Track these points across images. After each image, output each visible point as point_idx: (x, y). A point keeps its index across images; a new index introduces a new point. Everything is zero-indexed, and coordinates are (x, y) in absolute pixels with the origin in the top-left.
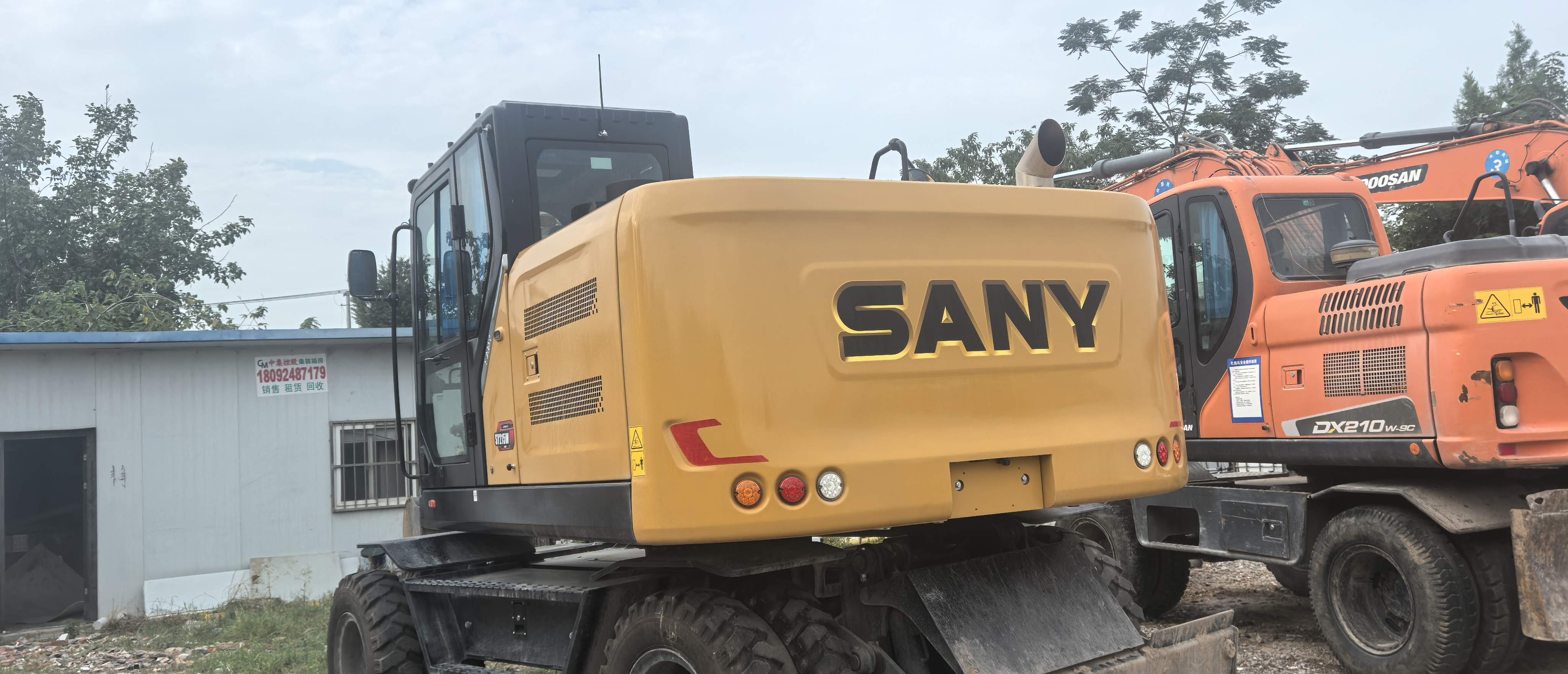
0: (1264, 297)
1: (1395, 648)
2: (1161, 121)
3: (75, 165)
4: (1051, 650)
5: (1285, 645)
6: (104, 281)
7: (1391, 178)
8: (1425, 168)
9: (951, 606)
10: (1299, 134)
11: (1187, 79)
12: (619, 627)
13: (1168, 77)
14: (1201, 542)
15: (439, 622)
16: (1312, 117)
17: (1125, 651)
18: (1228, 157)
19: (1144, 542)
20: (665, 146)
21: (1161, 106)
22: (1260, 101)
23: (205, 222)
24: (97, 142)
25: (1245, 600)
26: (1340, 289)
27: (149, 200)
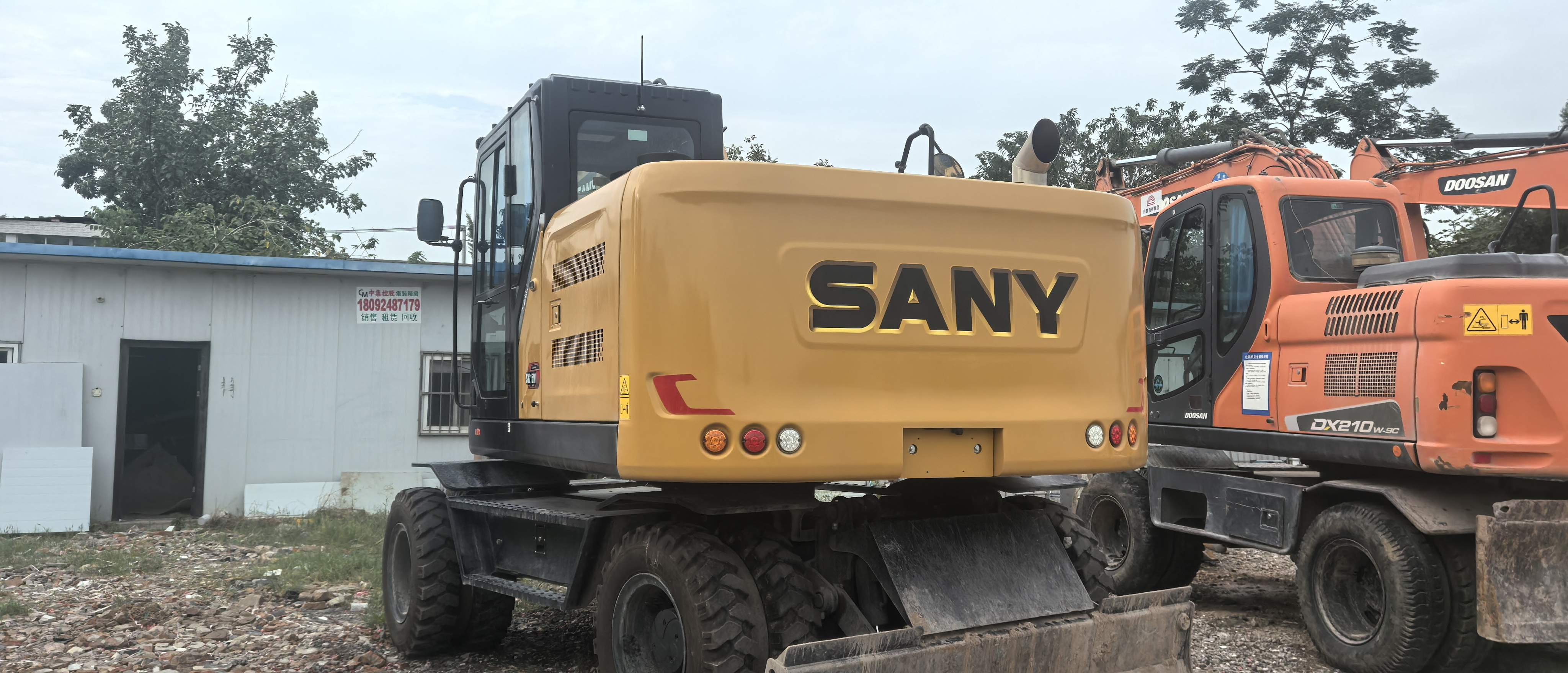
0: (1280, 295)
1: (1366, 638)
2: (1277, 104)
3: (216, 93)
4: (999, 605)
5: (1277, 630)
6: (230, 205)
7: (1479, 180)
8: (1513, 173)
9: (907, 558)
10: (1423, 126)
11: (1309, 63)
12: (614, 551)
13: (1288, 59)
14: (1207, 525)
15: (475, 538)
16: (1437, 108)
17: (1074, 613)
18: (1280, 155)
19: (1157, 522)
20: (699, 123)
21: (1278, 89)
22: (1385, 89)
23: (331, 154)
24: (236, 72)
25: (1262, 587)
26: (1351, 292)
27: (280, 130)
